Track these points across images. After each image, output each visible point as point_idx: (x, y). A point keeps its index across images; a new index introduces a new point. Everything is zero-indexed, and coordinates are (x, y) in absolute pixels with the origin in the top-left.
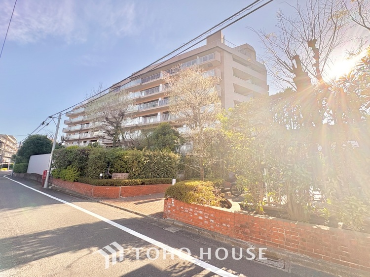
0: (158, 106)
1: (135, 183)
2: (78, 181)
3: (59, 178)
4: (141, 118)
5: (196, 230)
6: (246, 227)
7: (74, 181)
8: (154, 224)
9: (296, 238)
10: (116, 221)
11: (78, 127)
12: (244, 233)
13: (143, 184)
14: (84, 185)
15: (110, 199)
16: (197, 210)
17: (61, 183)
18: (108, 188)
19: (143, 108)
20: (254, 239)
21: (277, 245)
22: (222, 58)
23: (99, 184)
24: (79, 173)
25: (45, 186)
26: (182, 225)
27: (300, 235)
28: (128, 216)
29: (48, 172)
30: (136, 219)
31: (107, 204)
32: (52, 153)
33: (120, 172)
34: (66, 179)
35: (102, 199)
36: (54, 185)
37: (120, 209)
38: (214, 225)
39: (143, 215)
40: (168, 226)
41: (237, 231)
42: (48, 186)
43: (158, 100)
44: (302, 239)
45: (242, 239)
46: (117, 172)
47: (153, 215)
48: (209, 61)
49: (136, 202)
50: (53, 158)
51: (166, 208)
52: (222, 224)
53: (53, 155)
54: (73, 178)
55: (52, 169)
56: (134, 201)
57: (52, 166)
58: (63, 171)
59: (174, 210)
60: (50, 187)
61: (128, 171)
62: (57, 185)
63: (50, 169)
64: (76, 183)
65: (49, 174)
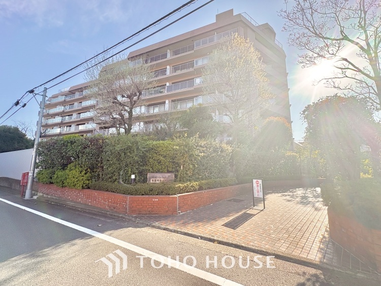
0: (166, 93)
1: (192, 188)
2: (89, 188)
3: (52, 183)
4: (143, 107)
11: (58, 120)
17: (56, 191)
18: (155, 199)
23: (137, 193)
24: (88, 175)
25: (27, 196)
29: (30, 174)
32: (35, 146)
34: (65, 184)
36: (41, 194)
42: (32, 195)
43: (166, 85)
50: (39, 153)
53: (37, 149)
54: (81, 183)
55: (36, 171)
57: (36, 165)
58: (60, 173)
60: (35, 197)
61: (171, 170)
62: (47, 194)
63: (34, 171)
64: (85, 190)
65: (33, 178)
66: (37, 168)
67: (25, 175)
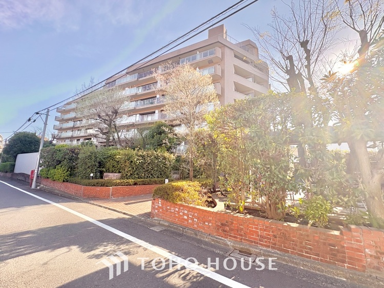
0: (156, 104)
1: (127, 184)
2: (67, 181)
3: (48, 178)
4: (138, 115)
5: (180, 229)
6: (226, 225)
7: (64, 181)
8: (140, 223)
9: (269, 235)
10: (101, 221)
11: (71, 124)
12: (224, 231)
13: (135, 184)
14: (74, 185)
15: (100, 199)
16: (183, 209)
17: (50, 183)
18: (98, 188)
19: (140, 105)
20: (232, 236)
21: (252, 242)
22: (223, 54)
23: (89, 185)
24: (69, 172)
25: (33, 186)
26: (167, 224)
27: (273, 232)
28: (115, 216)
29: (36, 171)
30: (123, 219)
31: (96, 205)
32: (40, 152)
33: (112, 172)
34: (54, 179)
35: (92, 199)
36: (42, 186)
37: (109, 209)
38: (197, 224)
39: (131, 215)
40: (153, 226)
41: (218, 229)
42: (37, 186)
43: (156, 97)
44: (274, 235)
45: (222, 237)
46: (109, 172)
47: (140, 215)
48: (209, 57)
49: (127, 202)
50: (41, 157)
51: (153, 208)
52: (204, 223)
53: (41, 154)
54: (62, 178)
55: (40, 169)
56: (125, 201)
57: (40, 165)
58: (52, 171)
59: (161, 210)
60: (38, 188)
61: (121, 171)
62: (46, 186)
63: (38, 169)
64: (65, 183)
65: (37, 174)
66: (41, 167)
67: (33, 172)
